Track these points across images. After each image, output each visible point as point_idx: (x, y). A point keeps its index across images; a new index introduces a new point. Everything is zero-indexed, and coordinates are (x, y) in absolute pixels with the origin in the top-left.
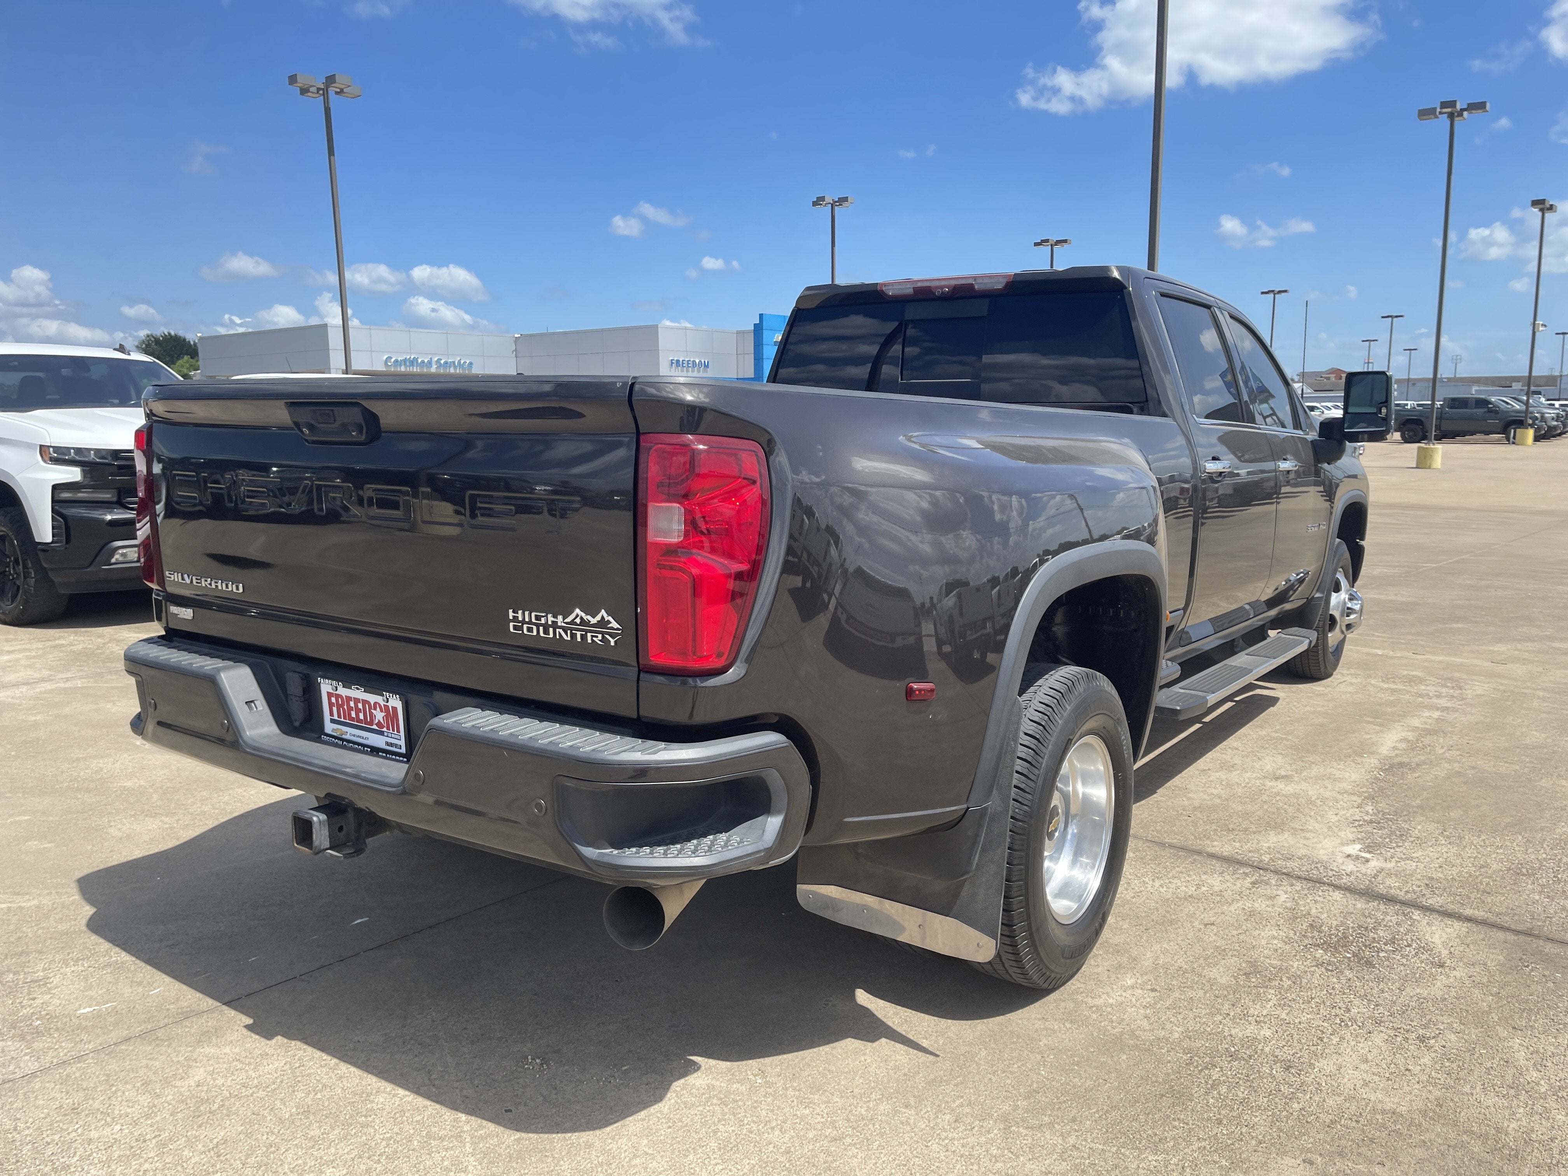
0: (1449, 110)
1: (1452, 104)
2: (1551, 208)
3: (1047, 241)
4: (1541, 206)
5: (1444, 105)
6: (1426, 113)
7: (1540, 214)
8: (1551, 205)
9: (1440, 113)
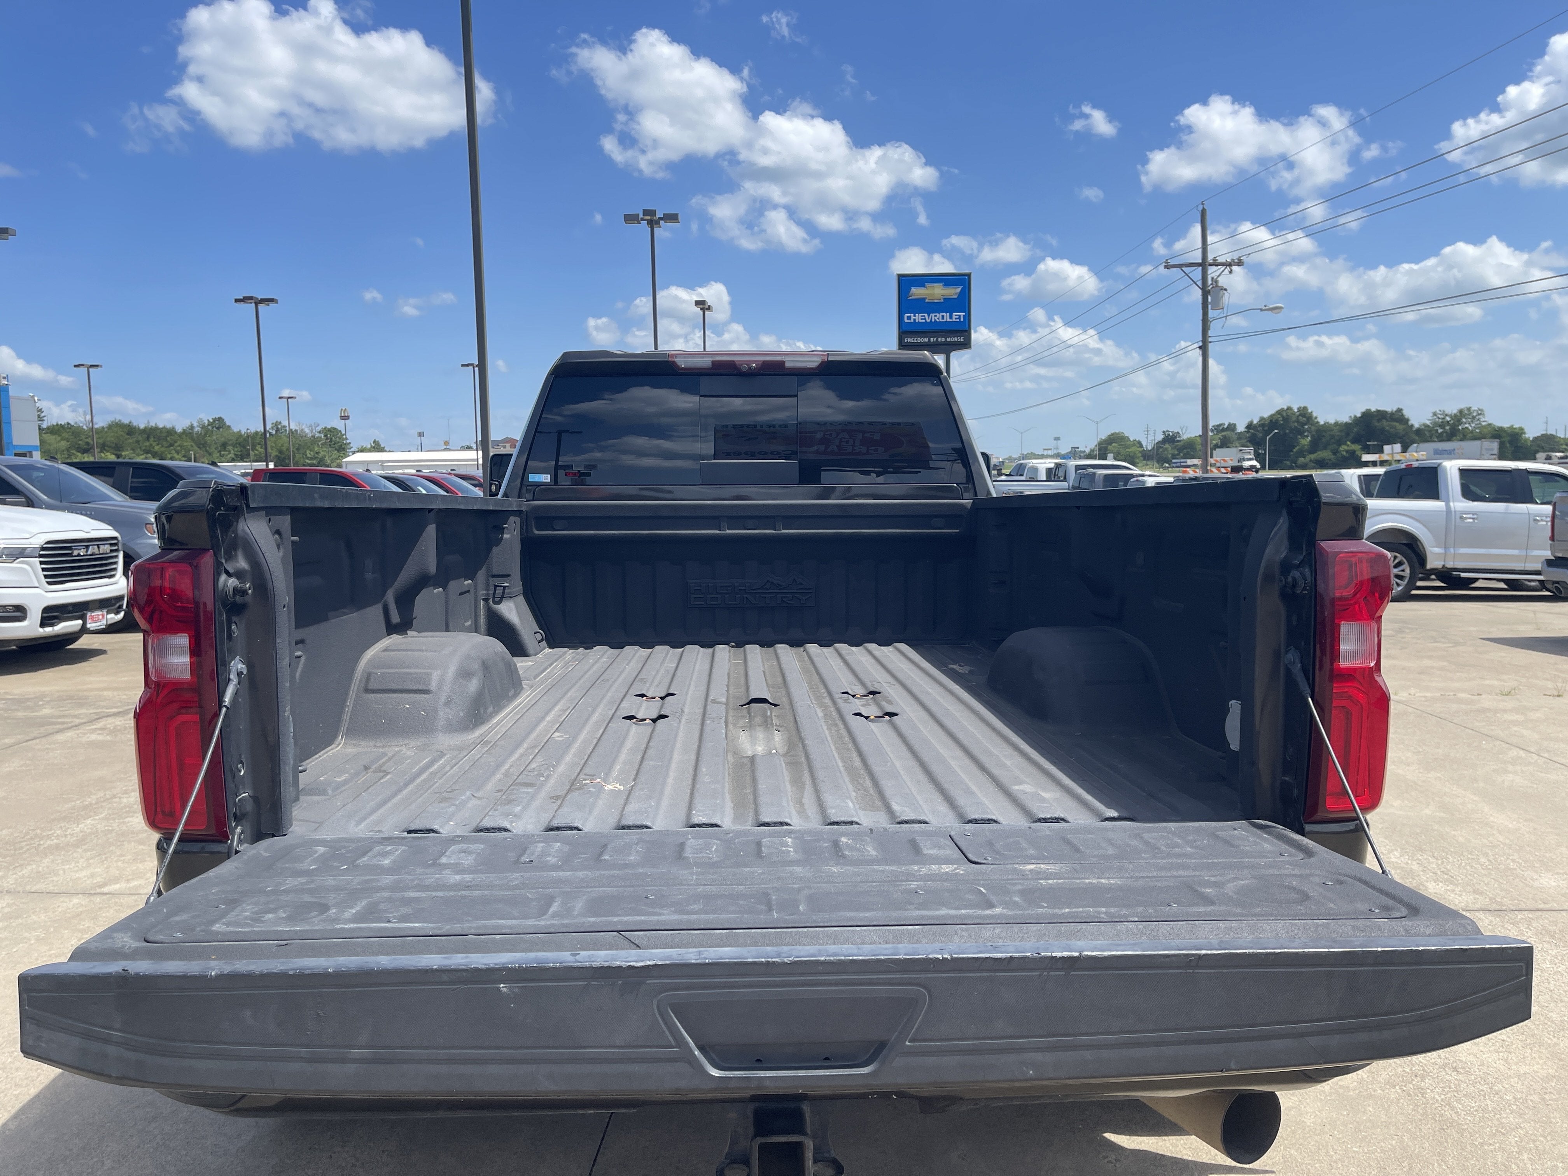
0: (649, 218)
1: (652, 213)
2: (709, 308)
3: (251, 298)
4: (702, 307)
5: (646, 213)
6: (630, 219)
7: (701, 313)
8: (709, 306)
9: (642, 219)
